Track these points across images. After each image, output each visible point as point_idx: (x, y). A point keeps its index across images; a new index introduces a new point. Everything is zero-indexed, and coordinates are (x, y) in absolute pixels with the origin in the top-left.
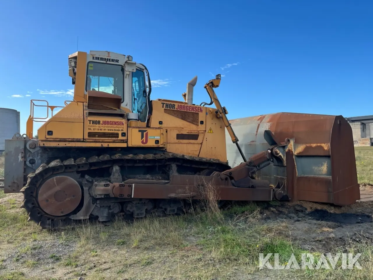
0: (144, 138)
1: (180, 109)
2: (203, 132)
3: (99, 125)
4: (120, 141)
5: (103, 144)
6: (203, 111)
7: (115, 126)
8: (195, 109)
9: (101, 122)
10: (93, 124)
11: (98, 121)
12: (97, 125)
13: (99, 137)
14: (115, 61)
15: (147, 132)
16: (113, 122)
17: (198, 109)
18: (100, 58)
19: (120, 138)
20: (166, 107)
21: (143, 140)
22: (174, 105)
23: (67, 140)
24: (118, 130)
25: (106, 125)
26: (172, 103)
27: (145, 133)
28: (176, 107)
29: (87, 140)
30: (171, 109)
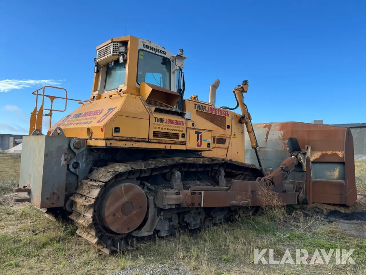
0: (199, 141)
1: (210, 112)
2: (229, 136)
3: (163, 124)
4: (180, 143)
5: (166, 145)
6: (229, 115)
7: (177, 126)
8: (222, 113)
9: (165, 121)
10: (158, 122)
11: (163, 119)
12: (162, 124)
13: (162, 137)
14: (163, 53)
15: (202, 134)
16: (175, 121)
17: (226, 113)
18: (149, 47)
19: (181, 139)
20: (198, 109)
21: (198, 142)
22: (205, 107)
23: (133, 139)
24: (179, 131)
25: (169, 124)
26: (203, 105)
27: (200, 135)
28: (207, 109)
29: (152, 141)
30: (202, 111)
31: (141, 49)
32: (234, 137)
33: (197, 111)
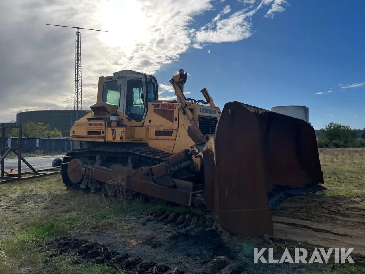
0: (114, 135)
2: (176, 128)
5: (94, 139)
12: (91, 126)
13: (94, 134)
15: (116, 130)
18: (109, 78)
19: (102, 135)
21: (113, 137)
23: (80, 136)
24: (100, 130)
25: (95, 126)
27: (114, 131)
29: (87, 137)
30: (158, 109)
31: (105, 82)
32: (182, 128)
33: (154, 109)
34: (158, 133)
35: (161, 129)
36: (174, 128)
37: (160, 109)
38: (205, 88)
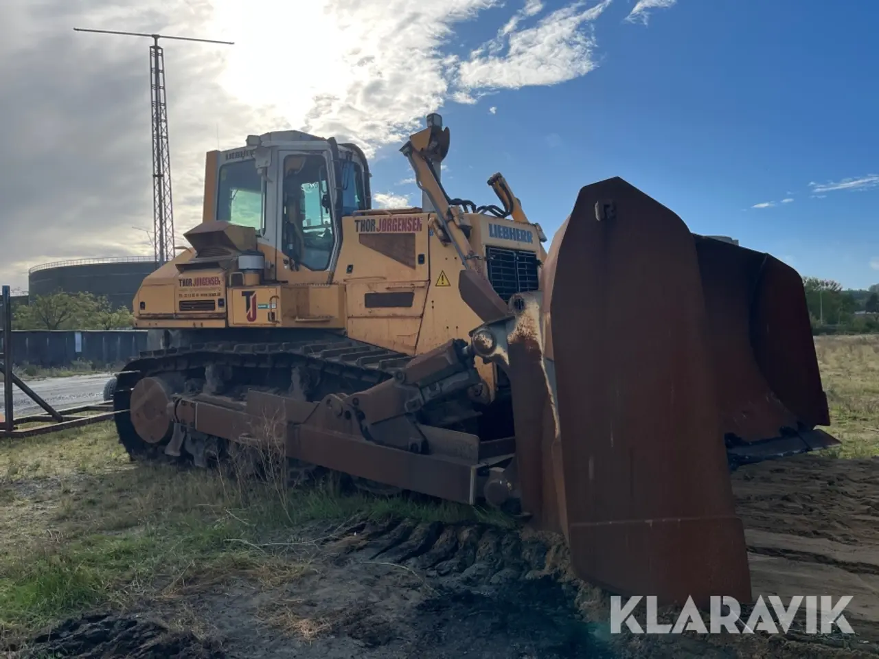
0: (251, 309)
2: (422, 284)
3: (191, 287)
4: (217, 317)
5: (196, 322)
7: (209, 287)
12: (189, 287)
15: (255, 295)
18: (235, 155)
19: (218, 310)
21: (250, 313)
23: (159, 316)
24: (214, 295)
25: (199, 287)
27: (251, 297)
29: (180, 316)
30: (370, 232)
31: (224, 166)
32: (440, 283)
33: (360, 235)
34: (373, 300)
35: (381, 289)
36: (417, 284)
37: (376, 232)
38: (497, 172)
